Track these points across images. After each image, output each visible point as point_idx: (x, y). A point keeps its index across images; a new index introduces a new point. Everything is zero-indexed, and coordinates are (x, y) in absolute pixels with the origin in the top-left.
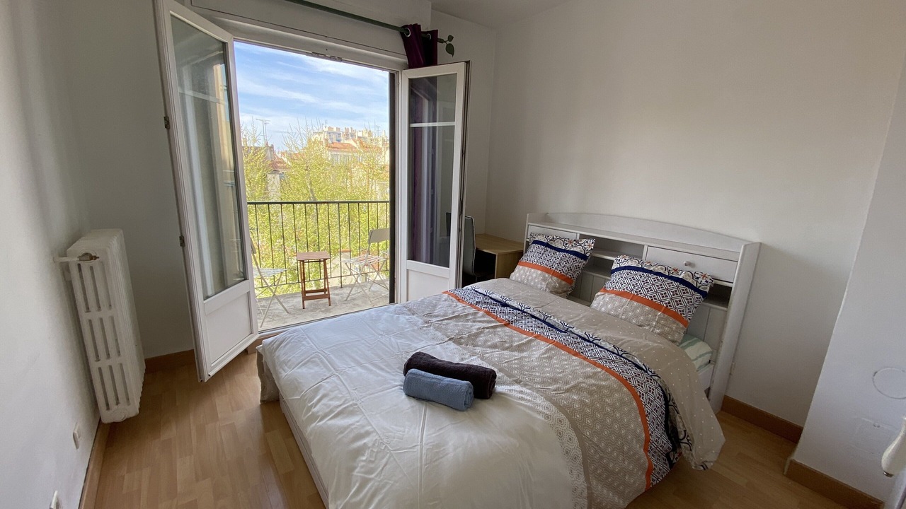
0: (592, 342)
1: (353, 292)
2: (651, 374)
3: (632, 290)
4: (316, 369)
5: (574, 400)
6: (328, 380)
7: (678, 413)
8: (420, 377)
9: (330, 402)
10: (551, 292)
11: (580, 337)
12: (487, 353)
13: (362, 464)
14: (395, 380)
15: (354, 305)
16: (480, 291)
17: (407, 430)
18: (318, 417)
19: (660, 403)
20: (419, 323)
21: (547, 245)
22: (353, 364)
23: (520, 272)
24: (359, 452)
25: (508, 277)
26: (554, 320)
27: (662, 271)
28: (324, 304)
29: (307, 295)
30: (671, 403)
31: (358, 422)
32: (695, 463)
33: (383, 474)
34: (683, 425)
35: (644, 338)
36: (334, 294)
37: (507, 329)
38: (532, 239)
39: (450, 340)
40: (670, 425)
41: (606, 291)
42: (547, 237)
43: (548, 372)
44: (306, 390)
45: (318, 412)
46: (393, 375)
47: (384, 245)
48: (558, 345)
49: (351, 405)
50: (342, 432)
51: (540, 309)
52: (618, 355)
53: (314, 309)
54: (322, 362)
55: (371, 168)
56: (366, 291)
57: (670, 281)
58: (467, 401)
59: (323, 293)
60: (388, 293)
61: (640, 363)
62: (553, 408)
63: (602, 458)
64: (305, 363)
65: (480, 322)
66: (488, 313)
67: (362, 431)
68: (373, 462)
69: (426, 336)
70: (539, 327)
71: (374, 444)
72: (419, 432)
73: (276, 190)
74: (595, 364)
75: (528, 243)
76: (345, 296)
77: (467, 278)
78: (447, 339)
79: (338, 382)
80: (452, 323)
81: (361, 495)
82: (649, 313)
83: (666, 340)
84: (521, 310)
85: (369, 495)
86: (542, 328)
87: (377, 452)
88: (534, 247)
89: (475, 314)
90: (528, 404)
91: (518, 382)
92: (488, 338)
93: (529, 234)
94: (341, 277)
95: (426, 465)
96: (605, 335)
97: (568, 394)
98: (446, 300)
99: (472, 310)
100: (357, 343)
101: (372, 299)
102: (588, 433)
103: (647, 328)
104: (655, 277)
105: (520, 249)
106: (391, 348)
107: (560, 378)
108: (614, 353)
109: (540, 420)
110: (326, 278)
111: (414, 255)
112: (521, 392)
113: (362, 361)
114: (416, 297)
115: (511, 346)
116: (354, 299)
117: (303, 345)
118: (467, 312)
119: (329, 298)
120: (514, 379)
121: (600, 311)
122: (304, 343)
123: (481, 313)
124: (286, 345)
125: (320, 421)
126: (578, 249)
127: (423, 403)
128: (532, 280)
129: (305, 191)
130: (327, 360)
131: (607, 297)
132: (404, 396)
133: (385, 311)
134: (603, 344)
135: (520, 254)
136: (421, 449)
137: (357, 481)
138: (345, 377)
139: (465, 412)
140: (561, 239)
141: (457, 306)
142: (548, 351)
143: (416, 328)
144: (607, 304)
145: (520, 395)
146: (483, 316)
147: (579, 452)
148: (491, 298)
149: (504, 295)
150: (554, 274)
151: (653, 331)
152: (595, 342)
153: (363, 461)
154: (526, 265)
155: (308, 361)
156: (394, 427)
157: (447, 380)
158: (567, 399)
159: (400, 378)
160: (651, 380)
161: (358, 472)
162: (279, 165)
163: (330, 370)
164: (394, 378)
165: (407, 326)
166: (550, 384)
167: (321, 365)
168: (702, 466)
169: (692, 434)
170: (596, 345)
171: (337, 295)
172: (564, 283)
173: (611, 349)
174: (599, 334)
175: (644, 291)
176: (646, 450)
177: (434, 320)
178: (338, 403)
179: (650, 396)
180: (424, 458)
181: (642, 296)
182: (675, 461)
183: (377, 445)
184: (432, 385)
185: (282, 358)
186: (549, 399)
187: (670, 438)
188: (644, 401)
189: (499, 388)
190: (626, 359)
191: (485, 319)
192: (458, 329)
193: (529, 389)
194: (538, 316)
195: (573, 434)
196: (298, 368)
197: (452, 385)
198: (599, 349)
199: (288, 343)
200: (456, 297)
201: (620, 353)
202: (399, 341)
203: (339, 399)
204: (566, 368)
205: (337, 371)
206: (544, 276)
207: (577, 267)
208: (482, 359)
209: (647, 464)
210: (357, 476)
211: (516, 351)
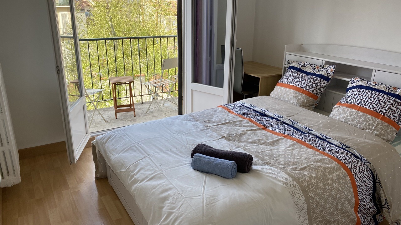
0: (325, 140)
1: (151, 107)
2: (364, 161)
3: (359, 104)
4: (134, 153)
5: (305, 175)
6: (143, 160)
7: (382, 188)
8: (202, 158)
9: (146, 172)
10: (301, 106)
11: (317, 137)
12: (248, 146)
13: (168, 205)
14: (186, 161)
15: (153, 116)
16: (246, 105)
17: (194, 187)
18: (139, 180)
19: (369, 180)
20: (201, 126)
21: (300, 70)
22: (158, 151)
23: (278, 91)
24: (165, 199)
25: (268, 94)
26: (299, 126)
27: (383, 89)
28: (131, 116)
29: (118, 109)
30: (377, 181)
31: (164, 183)
32: (391, 221)
33: (180, 209)
34: (385, 196)
35: (364, 137)
36: (137, 109)
37: (264, 131)
38: (289, 65)
39: (223, 137)
40: (376, 196)
41: (340, 104)
42: (299, 63)
43: (289, 158)
44: (129, 166)
45: (138, 178)
46: (184, 158)
47: (173, 71)
48: (300, 142)
49: (159, 174)
50: (154, 188)
51: (290, 118)
52: (342, 148)
53: (124, 119)
54: (138, 149)
55: (159, 5)
56: (161, 106)
57: (388, 97)
58: (233, 172)
59: (129, 108)
60: (177, 108)
61: (357, 154)
62: (290, 179)
63: (321, 211)
64: (127, 150)
65: (245, 126)
66: (251, 121)
67: (167, 188)
68: (174, 203)
69: (206, 135)
70: (288, 130)
71: (174, 194)
72: (202, 189)
73: (84, 26)
74: (324, 154)
75: (285, 68)
76: (146, 110)
77: (237, 96)
78: (221, 137)
79: (149, 161)
80: (224, 127)
81: (168, 221)
82: (370, 120)
83: (381, 140)
84: (276, 119)
85: (172, 221)
86: (290, 131)
87: (177, 198)
88: (289, 72)
89: (241, 121)
90: (274, 176)
91: (268, 164)
92: (249, 137)
93: (286, 61)
94: (142, 96)
95: (206, 205)
96: (335, 135)
97: (301, 171)
98: (220, 112)
99: (240, 119)
100: (159, 138)
101: (165, 112)
102: (312, 195)
103: (368, 131)
104: (378, 93)
105: (279, 73)
106: (182, 142)
107: (297, 162)
108: (339, 147)
109: (281, 185)
110: (131, 96)
111: (196, 79)
112: (270, 169)
113: (164, 150)
114: (197, 110)
115: (266, 142)
116: (152, 112)
117: (124, 139)
118: (235, 120)
119: (134, 111)
120: (265, 162)
121: (335, 119)
122: (124, 138)
123: (246, 120)
124: (112, 139)
125: (140, 183)
126: (323, 73)
127: (204, 174)
128: (286, 97)
129: (107, 27)
130: (141, 148)
131: (341, 108)
132: (192, 170)
133: (177, 118)
134: (333, 141)
135: (280, 77)
136: (203, 198)
137: (165, 214)
138: (154, 158)
139: (231, 180)
140: (310, 65)
141: (228, 116)
142: (292, 145)
143: (199, 130)
144: (340, 114)
145: (269, 171)
146: (247, 123)
147: (305, 206)
148: (254, 110)
149: (264, 108)
150: (304, 92)
151: (372, 133)
152: (327, 140)
153: (168, 203)
154: (283, 85)
155: (129, 149)
156: (186, 185)
157: (219, 160)
158: (300, 174)
159: (189, 160)
160: (364, 165)
161: (166, 209)
162: (84, 4)
163: (143, 154)
164: (186, 159)
165: (193, 129)
166: (290, 165)
167: (137, 151)
168: (397, 223)
169: (390, 202)
170: (328, 142)
171: (140, 109)
172: (310, 99)
173: (338, 145)
174: (330, 135)
175: (368, 104)
176: (356, 210)
177: (211, 125)
178: (151, 173)
179: (362, 175)
180: (205, 202)
181: (367, 107)
182: (380, 221)
183: (176, 194)
184: (209, 163)
185: (111, 148)
186: (288, 174)
187: (376, 204)
188: (356, 178)
189: (254, 167)
190: (347, 151)
191: (249, 125)
192: (228, 131)
193: (275, 168)
194: (288, 122)
195: (301, 194)
196: (123, 153)
197: (223, 163)
198: (329, 145)
199: (114, 138)
200: (228, 110)
201: (344, 147)
202: (187, 138)
203: (151, 170)
204: (303, 156)
205: (148, 155)
206: (296, 94)
207: (322, 87)
208: (245, 150)
209: (356, 220)
210: (165, 211)
211: (269, 145)
